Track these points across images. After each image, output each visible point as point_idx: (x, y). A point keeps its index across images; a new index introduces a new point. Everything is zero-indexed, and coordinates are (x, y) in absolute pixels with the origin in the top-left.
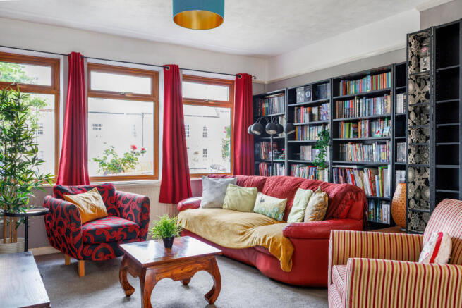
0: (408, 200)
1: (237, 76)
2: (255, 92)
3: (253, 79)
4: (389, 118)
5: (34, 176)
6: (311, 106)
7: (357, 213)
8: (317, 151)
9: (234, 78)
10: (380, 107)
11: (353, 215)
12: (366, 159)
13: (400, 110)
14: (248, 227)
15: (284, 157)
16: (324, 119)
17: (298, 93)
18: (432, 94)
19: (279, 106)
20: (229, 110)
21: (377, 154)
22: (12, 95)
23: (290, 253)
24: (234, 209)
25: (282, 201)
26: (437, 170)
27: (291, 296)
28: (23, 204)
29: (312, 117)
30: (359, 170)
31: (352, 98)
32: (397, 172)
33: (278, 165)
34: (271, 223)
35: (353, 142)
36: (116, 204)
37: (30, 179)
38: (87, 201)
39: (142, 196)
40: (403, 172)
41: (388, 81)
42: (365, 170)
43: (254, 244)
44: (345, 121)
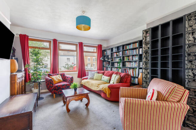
0: (143, 78)
1: (98, 45)
2: (103, 49)
3: (102, 46)
4: (137, 55)
5: (42, 71)
6: (117, 52)
7: (128, 81)
8: (119, 64)
9: (97, 46)
10: (135, 52)
11: (127, 82)
12: (131, 66)
13: (141, 53)
14: (99, 85)
15: (110, 66)
16: (120, 56)
17: (114, 49)
18: (150, 48)
19: (109, 53)
20: (96, 54)
21: (135, 65)
22: (37, 50)
23: (110, 92)
24: (96, 80)
25: (109, 78)
26: (152, 69)
27: (110, 105)
28: (40, 79)
29: (117, 55)
30: (129, 69)
31: (127, 50)
32: (140, 70)
33: (109, 68)
34: (106, 84)
35: (128, 62)
36: (65, 78)
37: (41, 72)
38: (57, 78)
39: (71, 76)
40: (141, 70)
41: (137, 45)
42: (131, 69)
43: (100, 90)
44: (126, 56)
